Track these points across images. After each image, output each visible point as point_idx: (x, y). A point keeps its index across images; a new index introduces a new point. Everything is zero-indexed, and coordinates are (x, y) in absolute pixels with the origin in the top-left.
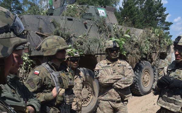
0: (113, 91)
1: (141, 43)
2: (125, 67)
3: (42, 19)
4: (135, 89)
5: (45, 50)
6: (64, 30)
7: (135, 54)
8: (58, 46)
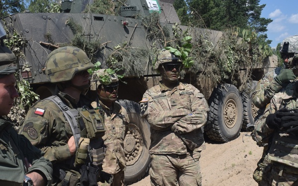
0: (173, 138)
1: (220, 54)
2: (192, 96)
3: (50, 19)
4: (213, 131)
5: (52, 72)
6: (89, 37)
7: (210, 74)
8: (76, 65)
